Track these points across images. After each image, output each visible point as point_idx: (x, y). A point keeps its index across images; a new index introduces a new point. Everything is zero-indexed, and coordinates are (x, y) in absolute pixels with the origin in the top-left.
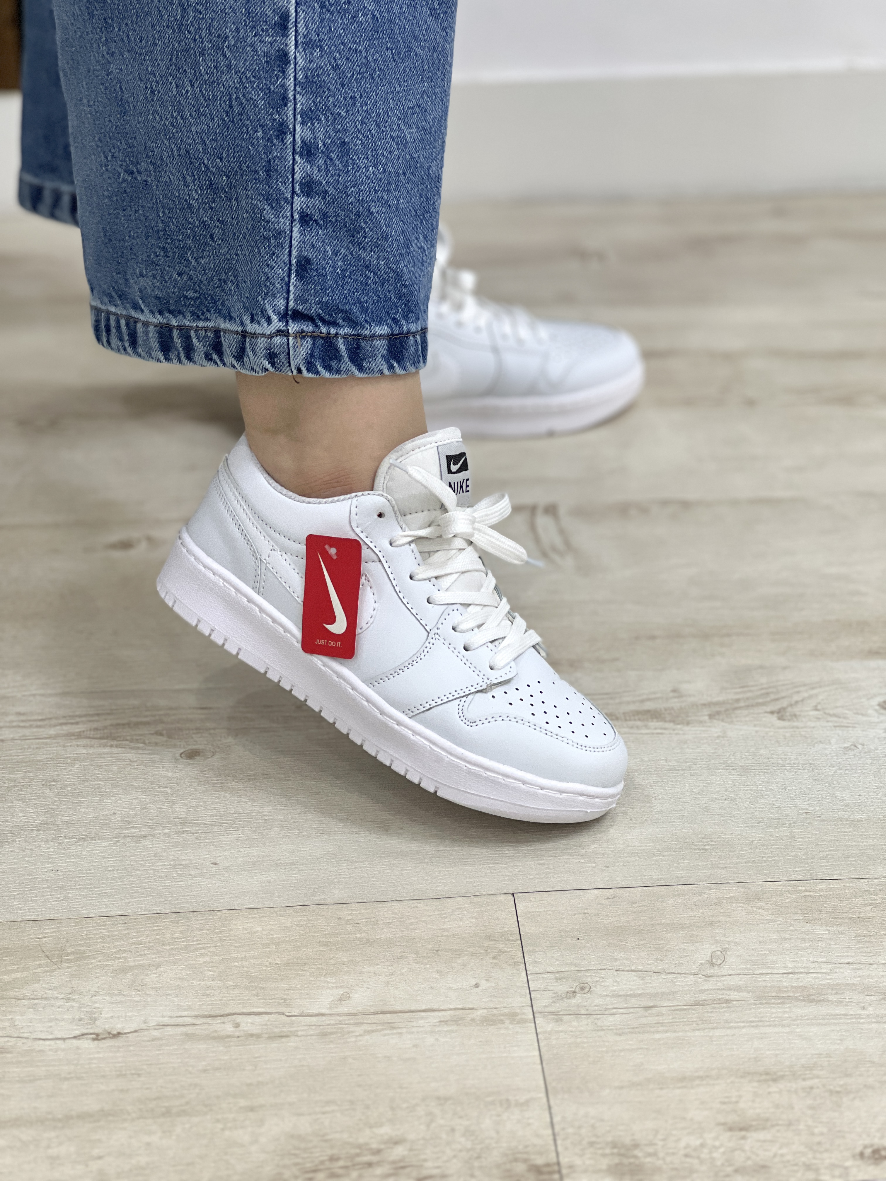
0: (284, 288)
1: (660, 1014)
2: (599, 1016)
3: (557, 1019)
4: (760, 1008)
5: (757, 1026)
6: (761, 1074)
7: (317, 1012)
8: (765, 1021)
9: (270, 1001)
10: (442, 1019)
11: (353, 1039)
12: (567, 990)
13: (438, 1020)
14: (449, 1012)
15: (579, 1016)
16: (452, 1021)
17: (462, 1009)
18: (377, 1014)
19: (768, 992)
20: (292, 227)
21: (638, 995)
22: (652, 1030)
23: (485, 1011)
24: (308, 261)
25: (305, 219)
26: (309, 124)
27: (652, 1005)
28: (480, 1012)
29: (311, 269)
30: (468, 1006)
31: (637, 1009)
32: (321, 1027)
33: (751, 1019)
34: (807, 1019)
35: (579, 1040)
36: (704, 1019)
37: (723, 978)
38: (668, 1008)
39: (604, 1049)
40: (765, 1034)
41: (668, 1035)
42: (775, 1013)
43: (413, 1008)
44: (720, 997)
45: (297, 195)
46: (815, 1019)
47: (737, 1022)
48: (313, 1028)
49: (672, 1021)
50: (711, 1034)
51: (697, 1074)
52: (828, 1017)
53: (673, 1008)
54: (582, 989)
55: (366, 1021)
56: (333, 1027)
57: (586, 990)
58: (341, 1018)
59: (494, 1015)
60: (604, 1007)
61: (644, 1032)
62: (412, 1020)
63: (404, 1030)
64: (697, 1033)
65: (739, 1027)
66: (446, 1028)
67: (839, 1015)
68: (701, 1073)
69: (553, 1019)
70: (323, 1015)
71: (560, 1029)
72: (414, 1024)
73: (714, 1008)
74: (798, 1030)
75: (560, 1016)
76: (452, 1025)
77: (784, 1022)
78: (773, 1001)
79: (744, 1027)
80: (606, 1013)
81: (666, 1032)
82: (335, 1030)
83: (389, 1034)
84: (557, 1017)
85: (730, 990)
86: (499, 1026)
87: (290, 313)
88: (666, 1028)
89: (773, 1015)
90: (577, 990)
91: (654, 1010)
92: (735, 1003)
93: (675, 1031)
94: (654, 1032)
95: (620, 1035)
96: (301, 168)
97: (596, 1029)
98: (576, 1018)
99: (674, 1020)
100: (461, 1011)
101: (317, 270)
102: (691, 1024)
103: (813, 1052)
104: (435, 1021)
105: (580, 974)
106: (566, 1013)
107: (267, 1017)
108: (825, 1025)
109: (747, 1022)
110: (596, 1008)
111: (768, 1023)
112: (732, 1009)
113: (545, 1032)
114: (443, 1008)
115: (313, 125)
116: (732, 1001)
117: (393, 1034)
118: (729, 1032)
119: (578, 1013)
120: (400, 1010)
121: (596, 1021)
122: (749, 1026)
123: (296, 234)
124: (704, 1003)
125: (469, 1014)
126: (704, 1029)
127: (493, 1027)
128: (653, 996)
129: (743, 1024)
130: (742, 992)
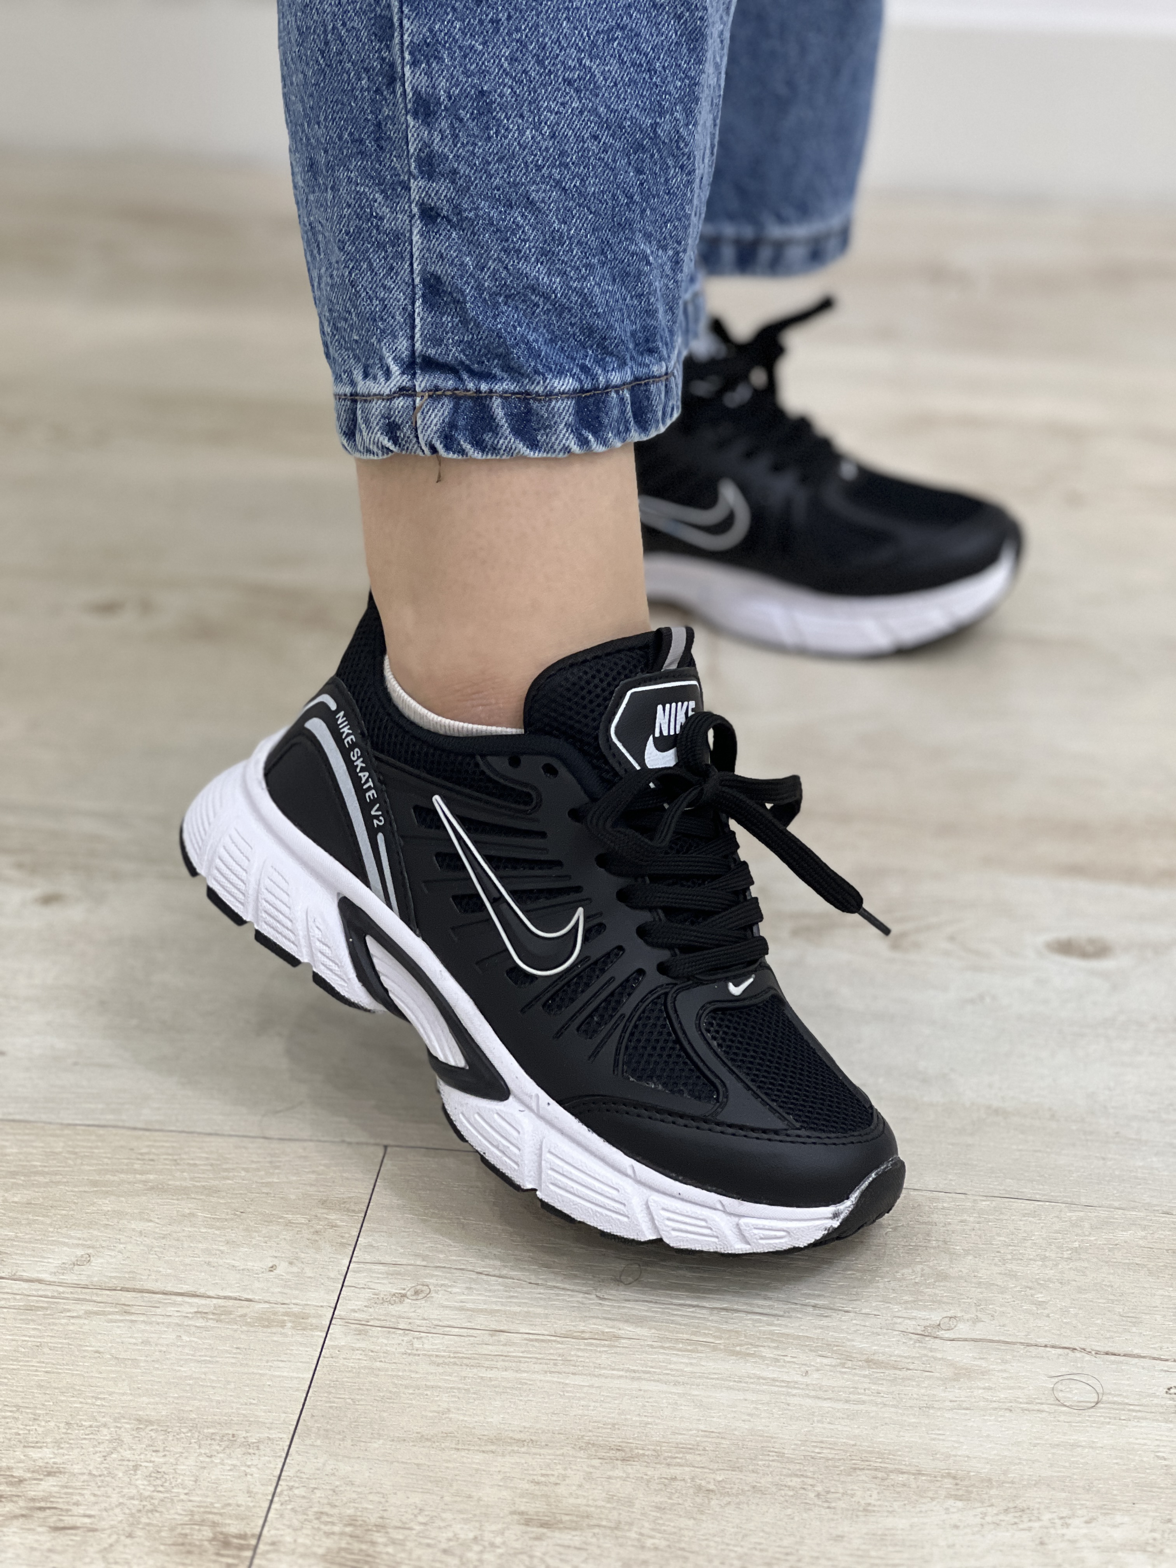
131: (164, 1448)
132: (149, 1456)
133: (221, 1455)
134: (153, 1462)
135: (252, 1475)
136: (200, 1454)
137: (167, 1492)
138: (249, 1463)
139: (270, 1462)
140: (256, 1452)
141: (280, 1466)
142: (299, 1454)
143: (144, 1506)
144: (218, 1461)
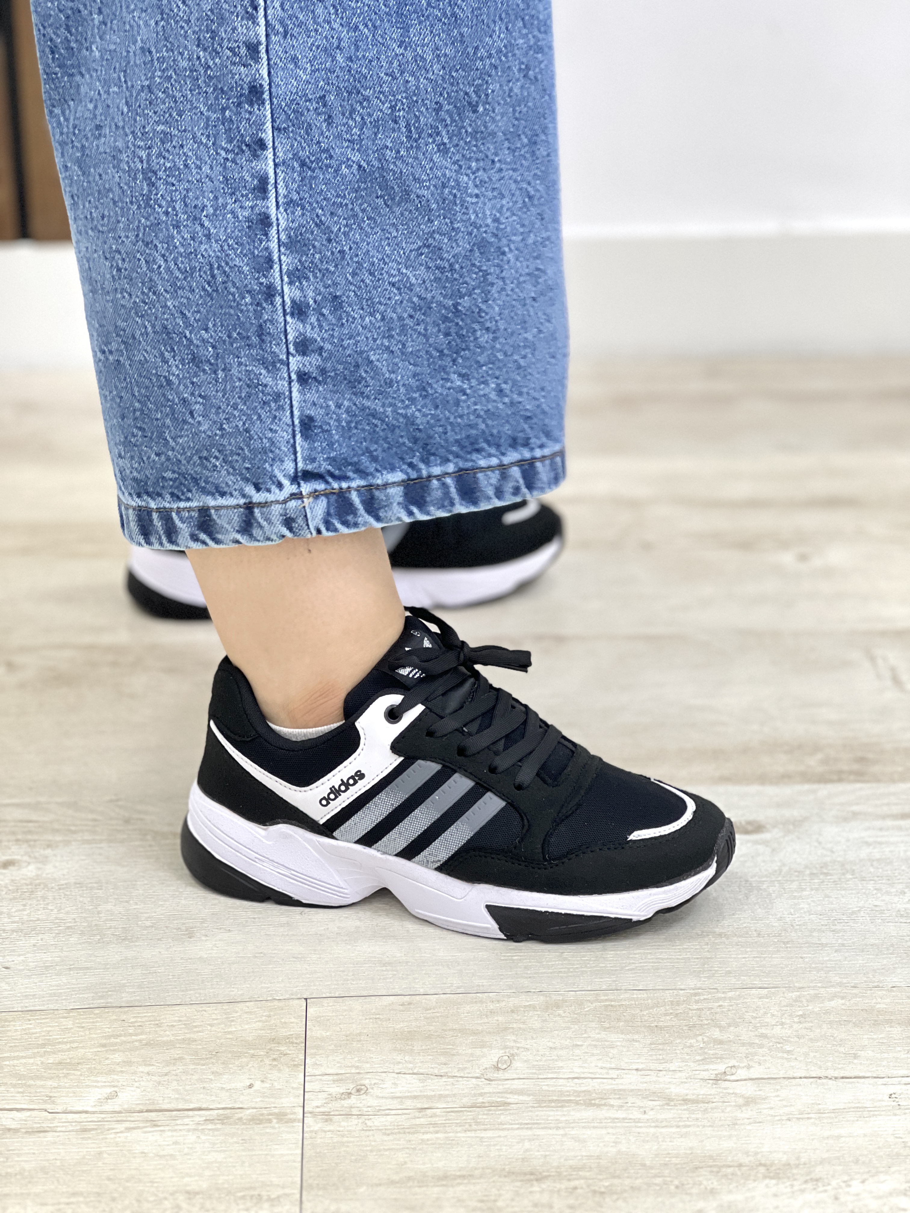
0: (291, 450)
1: (434, 1116)
2: (370, 1117)
3: (326, 1119)
4: (538, 1111)
5: (531, 1128)
6: (525, 1174)
7: (80, 1109)
8: (541, 1123)
9: (35, 1098)
10: (207, 1118)
11: (113, 1136)
12: (342, 1091)
14: (216, 1112)
15: (350, 1116)
16: (218, 1120)
17: (230, 1108)
18: (142, 1112)
19: (549, 1096)
20: (290, 388)
21: (415, 1097)
22: (423, 1130)
23: (254, 1110)
24: (311, 419)
25: (303, 378)
26: (297, 284)
27: (426, 1106)
28: (248, 1111)
29: (315, 426)
30: (237, 1106)
31: (411, 1110)
32: (82, 1124)
33: (526, 1122)
34: (584, 1122)
35: (345, 1139)
36: (478, 1121)
37: (506, 1082)
38: (444, 1109)
39: (368, 1148)
40: (537, 1136)
41: (439, 1135)
42: (553, 1116)
43: (179, 1107)
44: (499, 1100)
45: (292, 355)
46: (592, 1123)
47: (512, 1124)
48: (74, 1124)
49: (445, 1122)
50: (482, 1135)
51: (458, 1173)
52: (606, 1121)
53: (448, 1110)
54: (358, 1091)
55: (129, 1119)
56: (94, 1123)
57: (363, 1092)
58: (103, 1116)
59: (262, 1115)
60: (378, 1108)
61: (414, 1133)
62: (177, 1118)
63: (166, 1128)
64: (469, 1134)
65: (512, 1129)
66: (210, 1127)
67: (618, 1119)
68: (464, 1173)
69: (323, 1119)
70: (86, 1112)
71: (328, 1129)
72: (178, 1122)
73: (490, 1110)
74: (573, 1133)
75: (330, 1117)
76: (217, 1123)
77: (560, 1125)
78: (553, 1104)
79: (517, 1129)
80: (379, 1113)
81: (437, 1132)
82: (95, 1127)
83: (150, 1132)
84: (327, 1117)
85: (511, 1093)
86: (265, 1125)
87: (300, 474)
88: (437, 1129)
89: (550, 1118)
90: (353, 1092)
91: (429, 1112)
92: (512, 1105)
93: (446, 1132)
94: (423, 1133)
95: (388, 1135)
96: (294, 328)
97: (366, 1129)
98: (347, 1118)
99: (447, 1122)
100: (229, 1111)
101: (321, 427)
102: (464, 1126)
103: (584, 1154)
104: (201, 1119)
105: (357, 1076)
106: (337, 1113)
107: (27, 1113)
108: (601, 1128)
109: (521, 1124)
110: (369, 1109)
111: (543, 1126)
112: (509, 1112)
113: (311, 1132)
114: (210, 1107)
115: (301, 283)
116: (510, 1104)
117: (154, 1131)
118: (501, 1133)
119: (350, 1113)
120: (165, 1108)
121: (367, 1121)
122: (523, 1128)
123: (295, 394)
124: (481, 1106)
125: (237, 1114)
126: (476, 1130)
127: (259, 1126)
128: (429, 1098)
129: (518, 1126)
130: (523, 1095)
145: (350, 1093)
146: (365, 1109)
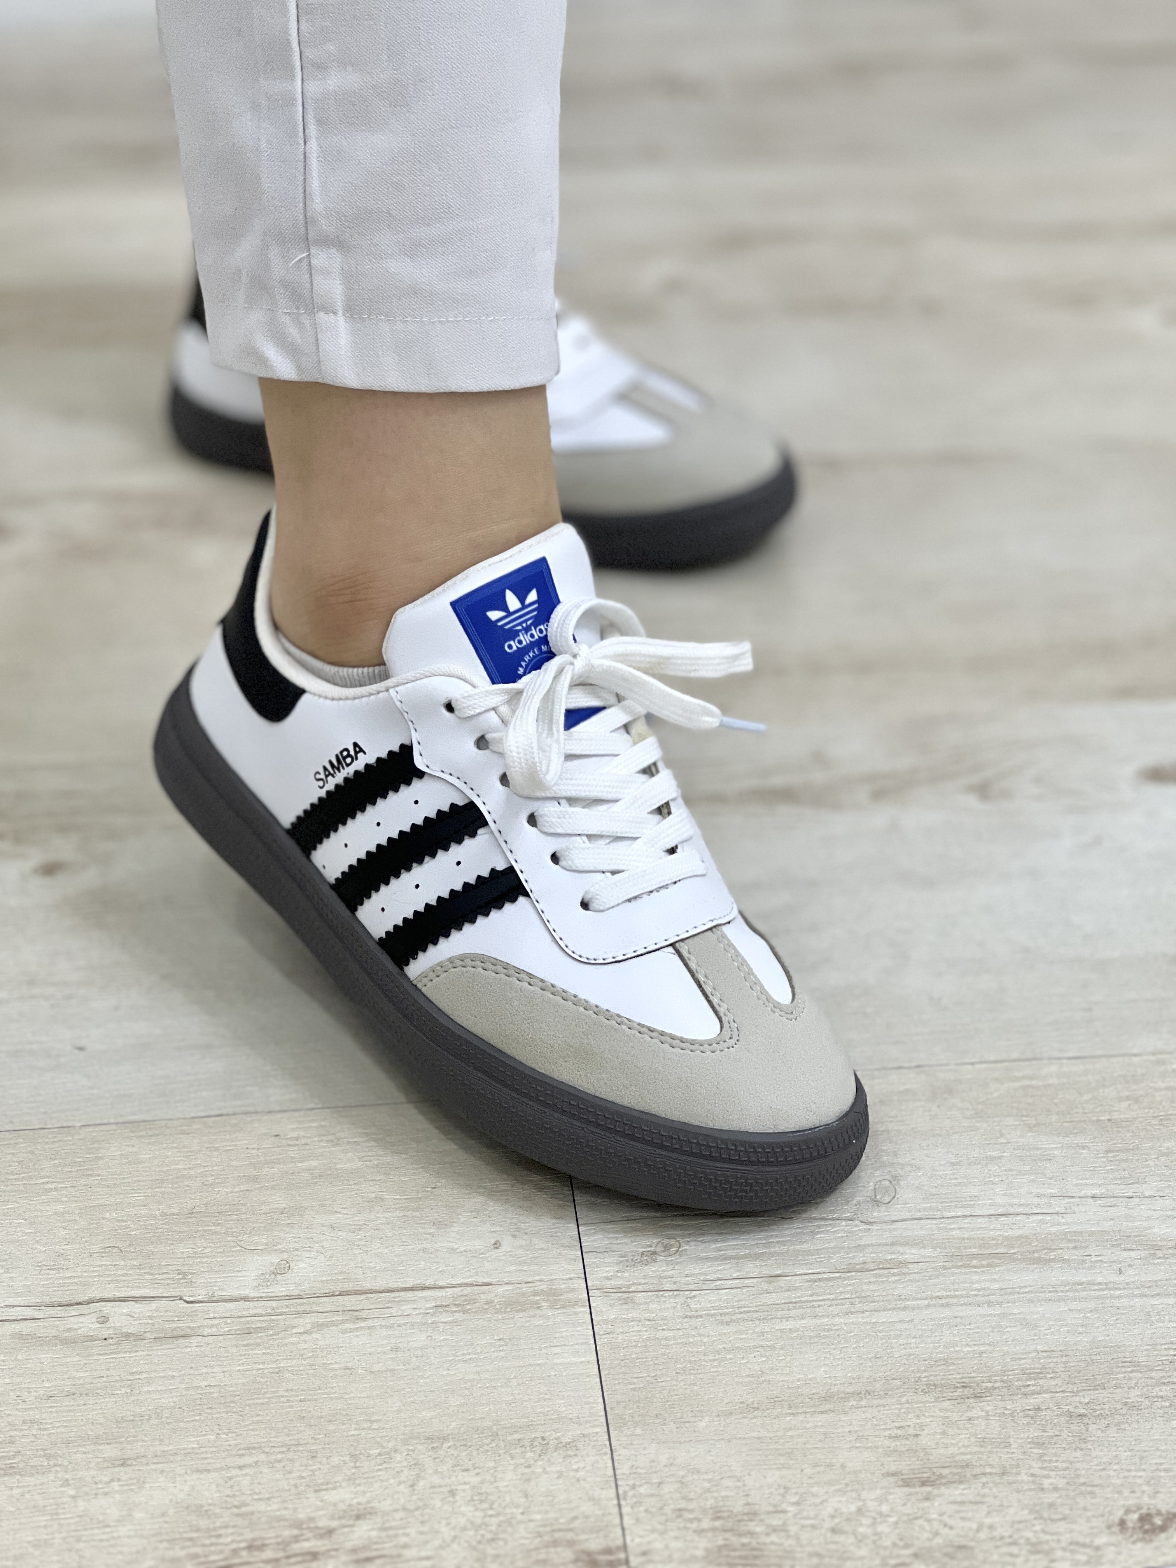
1: (791, 1288)
2: (694, 1293)
3: (624, 1299)
4: (953, 1274)
5: (947, 1305)
6: (954, 1387)
7: (235, 1293)
8: (962, 1296)
9: (160, 1277)
10: (439, 1303)
11: (294, 1339)
12: (641, 1250)
13: (433, 1304)
14: (450, 1291)
15: (661, 1293)
16: (456, 1305)
17: (472, 1285)
18: (333, 1296)
19: (965, 1248)
21: (758, 1257)
22: (779, 1314)
23: (510, 1287)
27: (778, 1272)
28: (501, 1289)
30: (481, 1280)
31: (755, 1280)
32: (243, 1319)
33: (938, 1294)
34: (1030, 1292)
35: (661, 1334)
36: (863, 1294)
37: (894, 1226)
38: (807, 1277)
39: (702, 1348)
40: (961, 1318)
41: (805, 1322)
42: (979, 1282)
43: (392, 1285)
44: (889, 1257)
46: (1041, 1292)
47: (917, 1299)
48: (229, 1321)
49: (811, 1299)
50: (874, 1320)
51: (851, 1389)
52: (1062, 1288)
53: (812, 1277)
54: (667, 1248)
55: (316, 1308)
56: (262, 1318)
57: (673, 1249)
58: (274, 1304)
59: (523, 1294)
60: (702, 1278)
61: (765, 1319)
62: (390, 1305)
63: (376, 1323)
64: (852, 1318)
65: (919, 1308)
66: (445, 1318)
67: (1081, 1284)
68: (858, 1387)
69: (619, 1299)
70: (245, 1299)
71: (630, 1315)
72: (393, 1311)
73: (880, 1276)
74: (1016, 1311)
75: (631, 1294)
76: (455, 1311)
77: (992, 1298)
78: (974, 1262)
79: (928, 1306)
80: (704, 1287)
81: (802, 1317)
82: (264, 1325)
83: (352, 1330)
84: (625, 1295)
85: (905, 1244)
86: (531, 1313)
88: (801, 1311)
89: (976, 1286)
90: (659, 1249)
91: (782, 1282)
92: (912, 1266)
93: (816, 1317)
94: (781, 1319)
95: (727, 1323)
97: (689, 1314)
98: (657, 1296)
99: (815, 1298)
100: (469, 1289)
102: (842, 1304)
103: (1039, 1348)
104: (428, 1306)
106: (640, 1288)
107: (154, 1305)
108: (1058, 1301)
109: (931, 1298)
110: (689, 1279)
111: (966, 1300)
112: (908, 1277)
113: (606, 1322)
114: (441, 1283)
116: (906, 1263)
117: (358, 1329)
118: (903, 1315)
119: (660, 1288)
120: (370, 1288)
121: (689, 1300)
122: (935, 1306)
124: (863, 1269)
125: (483, 1293)
126: (863, 1312)
127: (521, 1315)
128: (781, 1257)
129: (926, 1302)
130: (924, 1247)
131: (473, 1465)
132: (460, 1477)
133: (540, 1463)
134: (469, 1483)
135: (584, 1480)
136: (517, 1466)
137: (498, 1515)
138: (575, 1467)
139: (597, 1462)
140: (577, 1452)
141: (610, 1464)
142: (625, 1448)
143: (483, 1536)
144: (540, 1470)
145: (654, 1253)
146: (684, 1280)
